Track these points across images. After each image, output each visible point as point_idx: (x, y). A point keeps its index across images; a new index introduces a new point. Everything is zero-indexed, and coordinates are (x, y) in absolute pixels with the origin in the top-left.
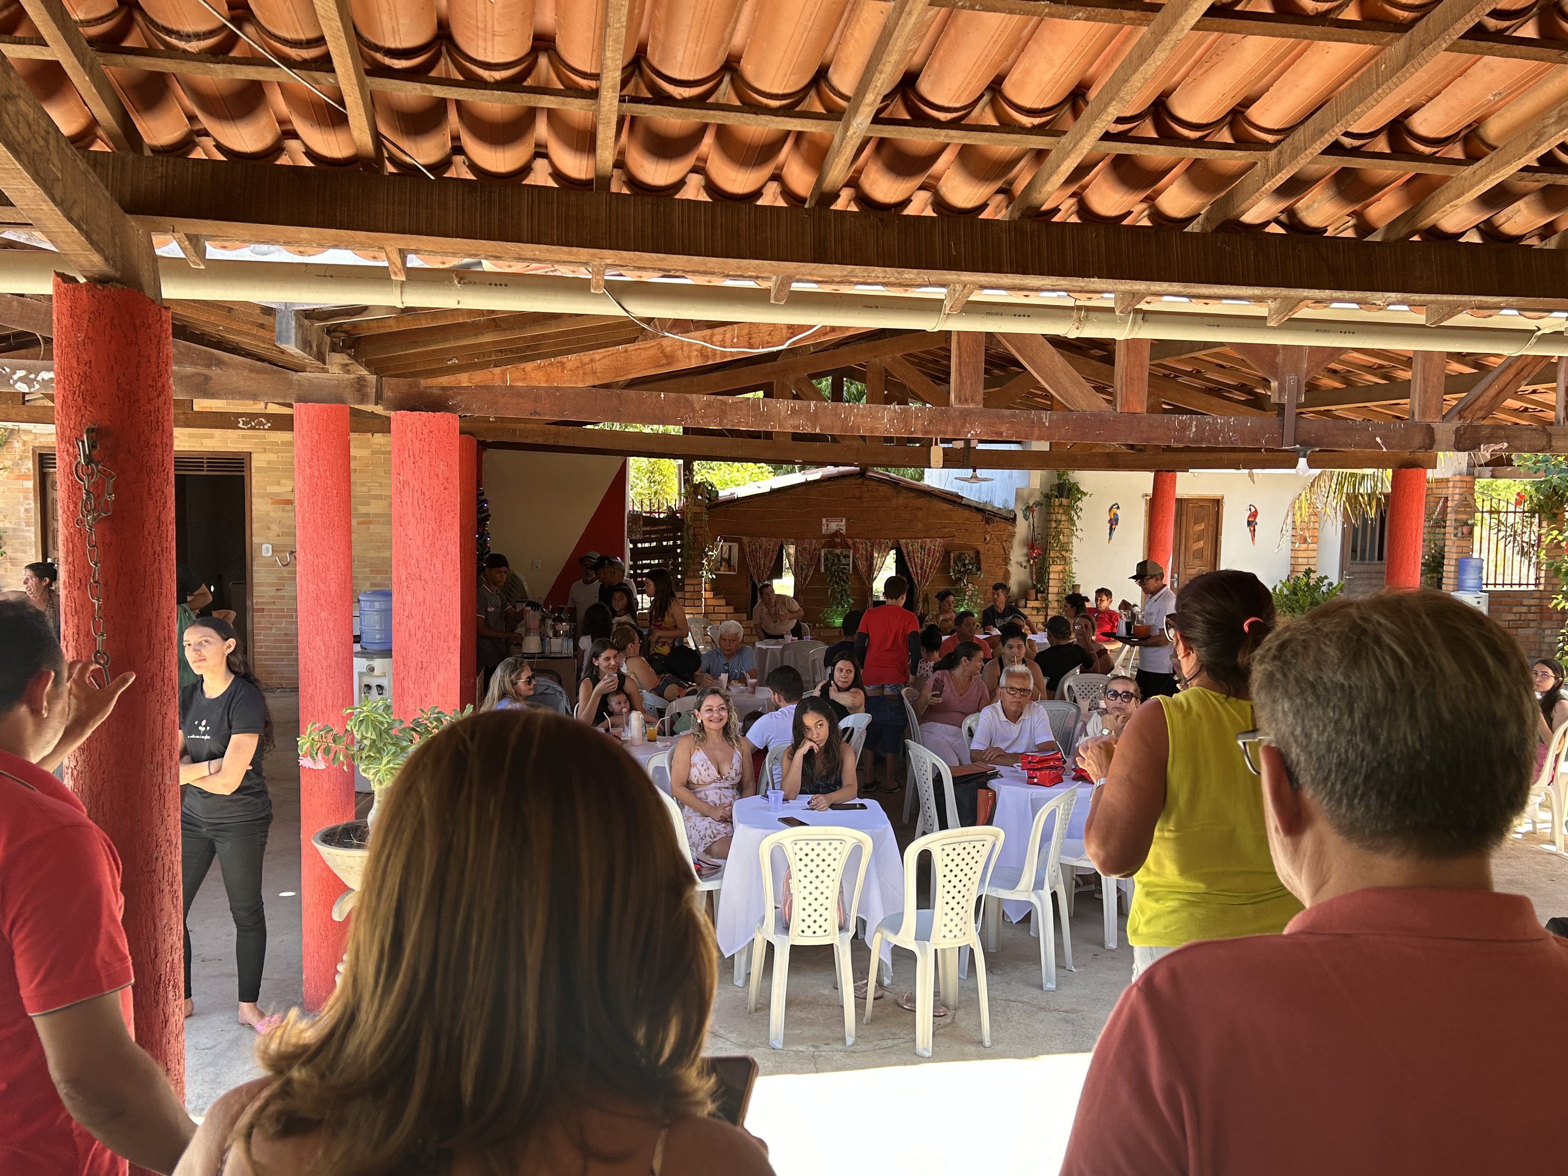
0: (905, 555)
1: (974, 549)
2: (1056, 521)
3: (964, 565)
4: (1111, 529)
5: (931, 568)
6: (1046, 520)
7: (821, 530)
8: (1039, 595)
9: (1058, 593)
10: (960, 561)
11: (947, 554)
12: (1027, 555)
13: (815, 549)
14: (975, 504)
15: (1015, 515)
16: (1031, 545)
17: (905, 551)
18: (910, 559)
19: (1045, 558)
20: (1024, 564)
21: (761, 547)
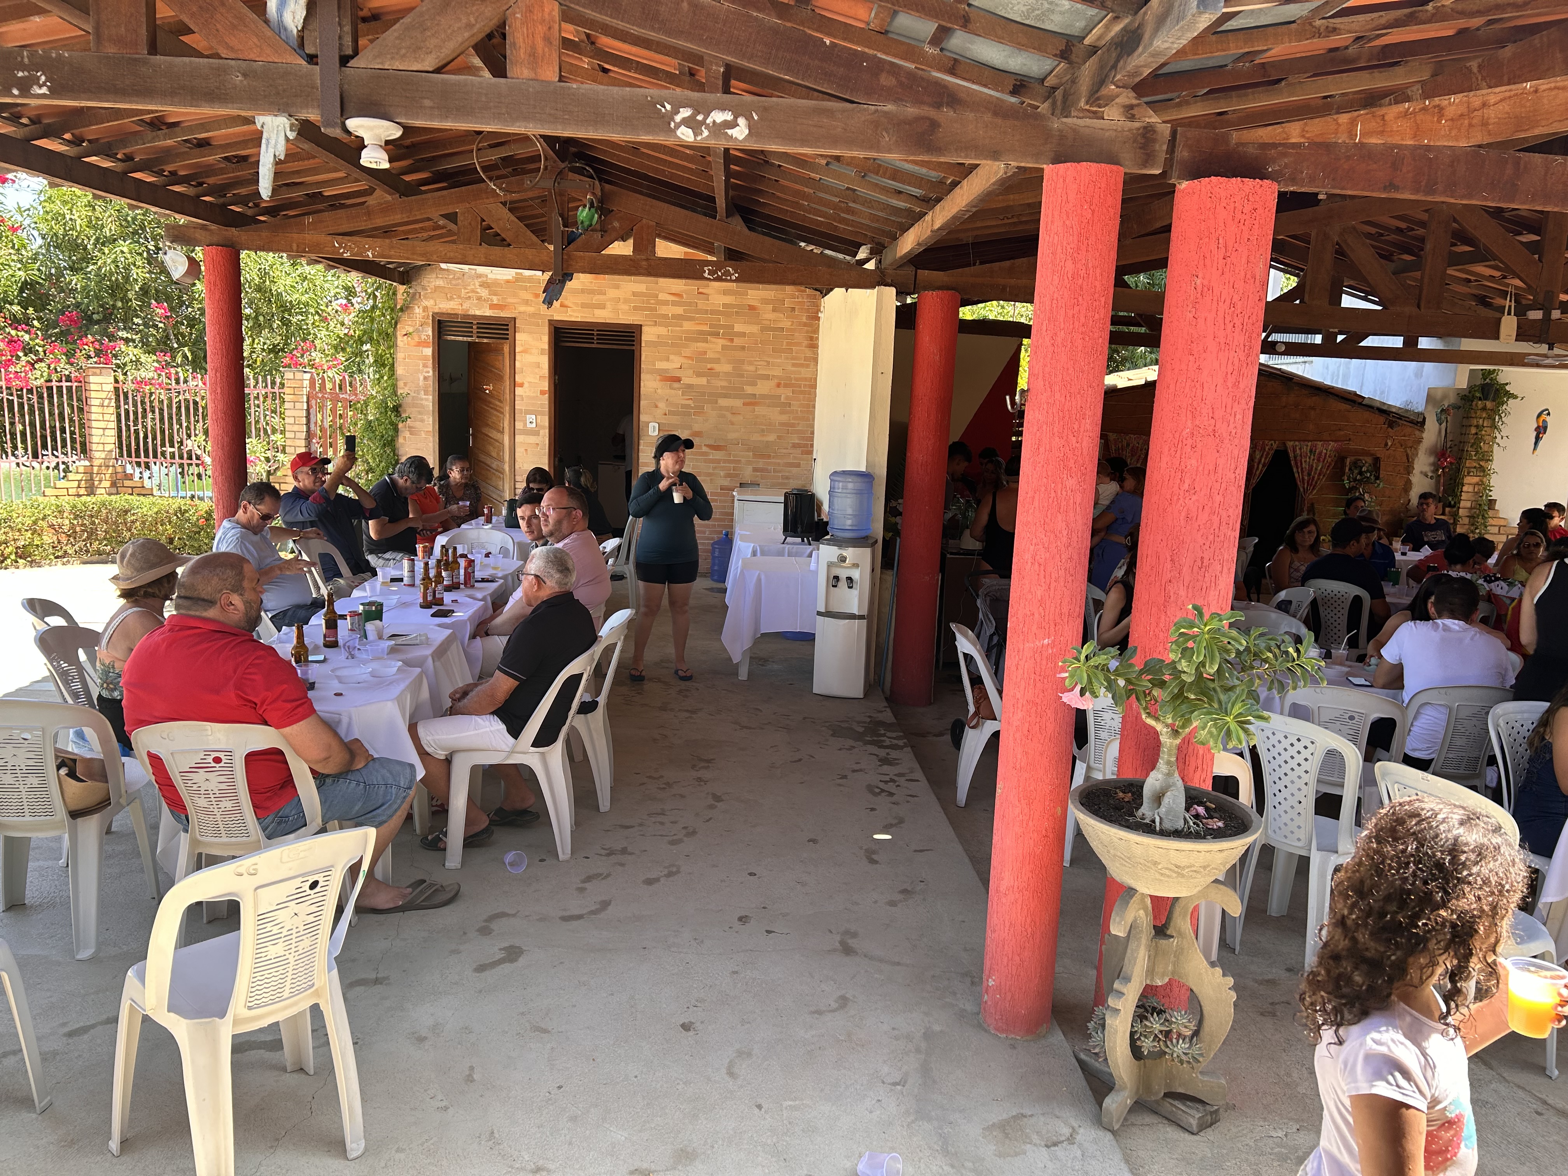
0: (1292, 458)
1: (1372, 455)
2: (1477, 426)
3: (1361, 473)
4: (1538, 439)
5: (1320, 474)
6: (1464, 425)
8: (1447, 509)
9: (1471, 508)
10: (1356, 467)
11: (1340, 460)
12: (1433, 464)
14: (1378, 405)
15: (1424, 419)
16: (1440, 454)
17: (1291, 455)
18: (1296, 464)
19: (1458, 470)
20: (1430, 474)
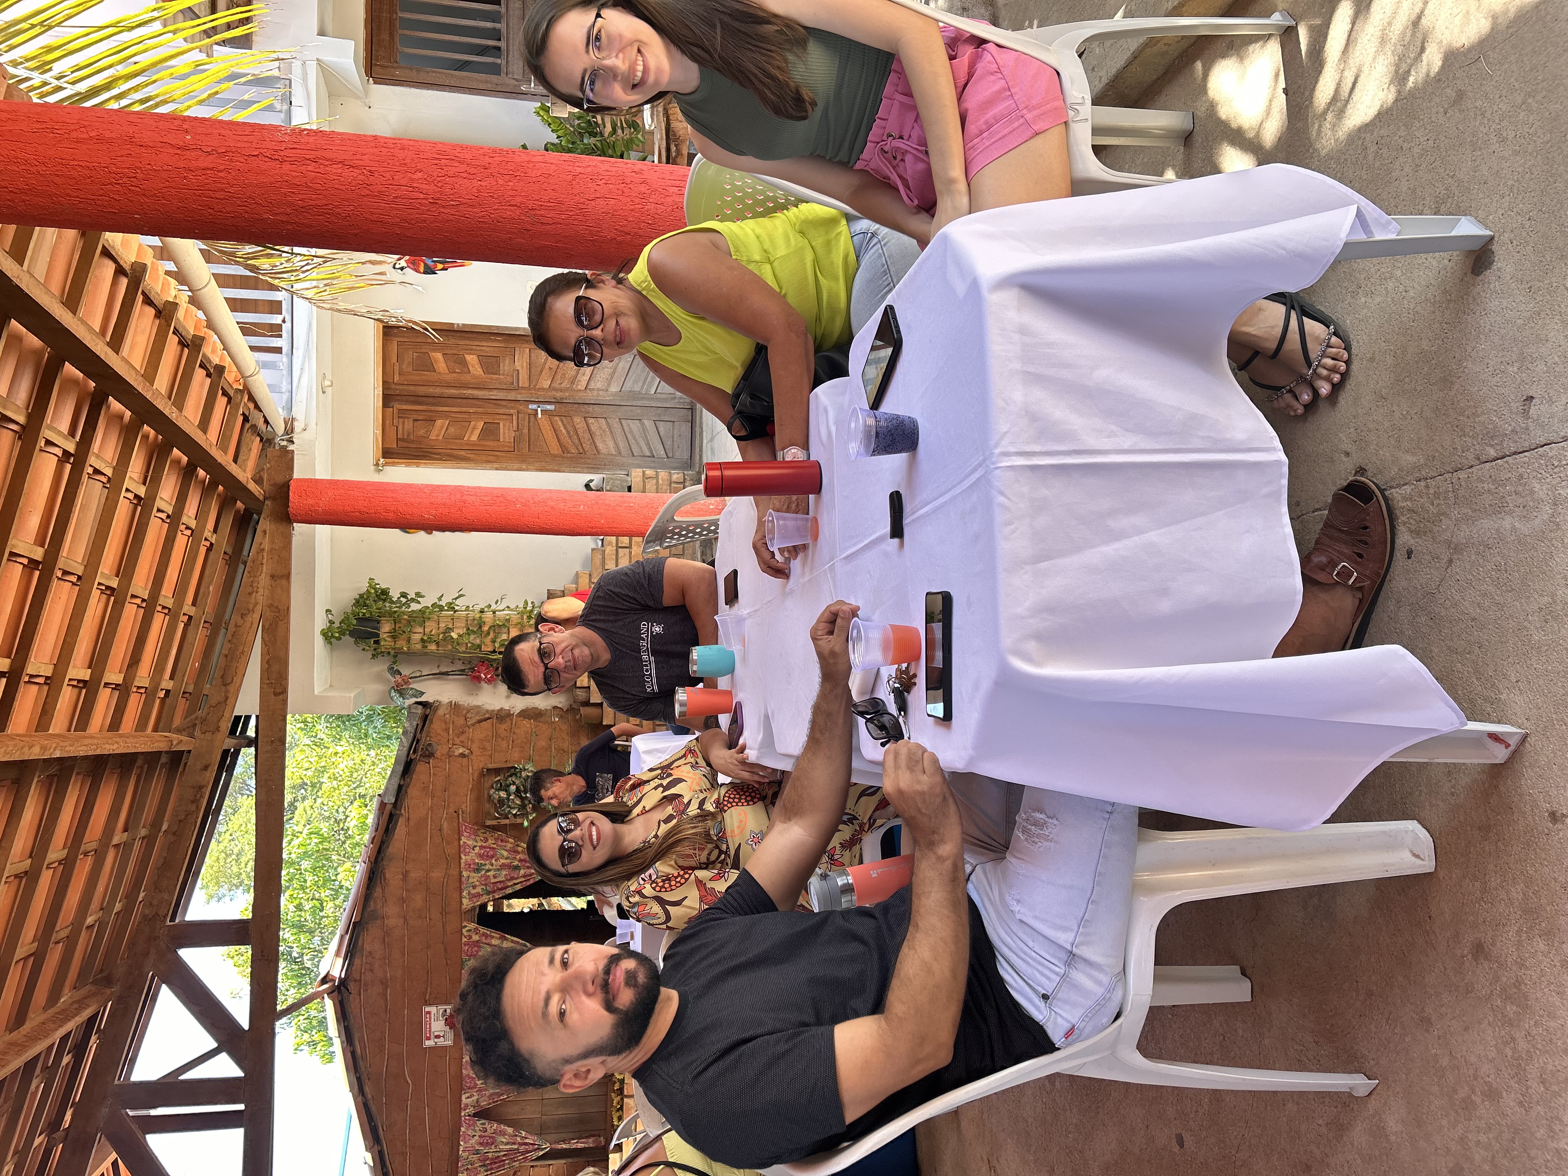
1: (479, 780)
6: (425, 657)
7: (445, 1048)
10: (502, 806)
11: (490, 828)
15: (415, 707)
16: (472, 679)
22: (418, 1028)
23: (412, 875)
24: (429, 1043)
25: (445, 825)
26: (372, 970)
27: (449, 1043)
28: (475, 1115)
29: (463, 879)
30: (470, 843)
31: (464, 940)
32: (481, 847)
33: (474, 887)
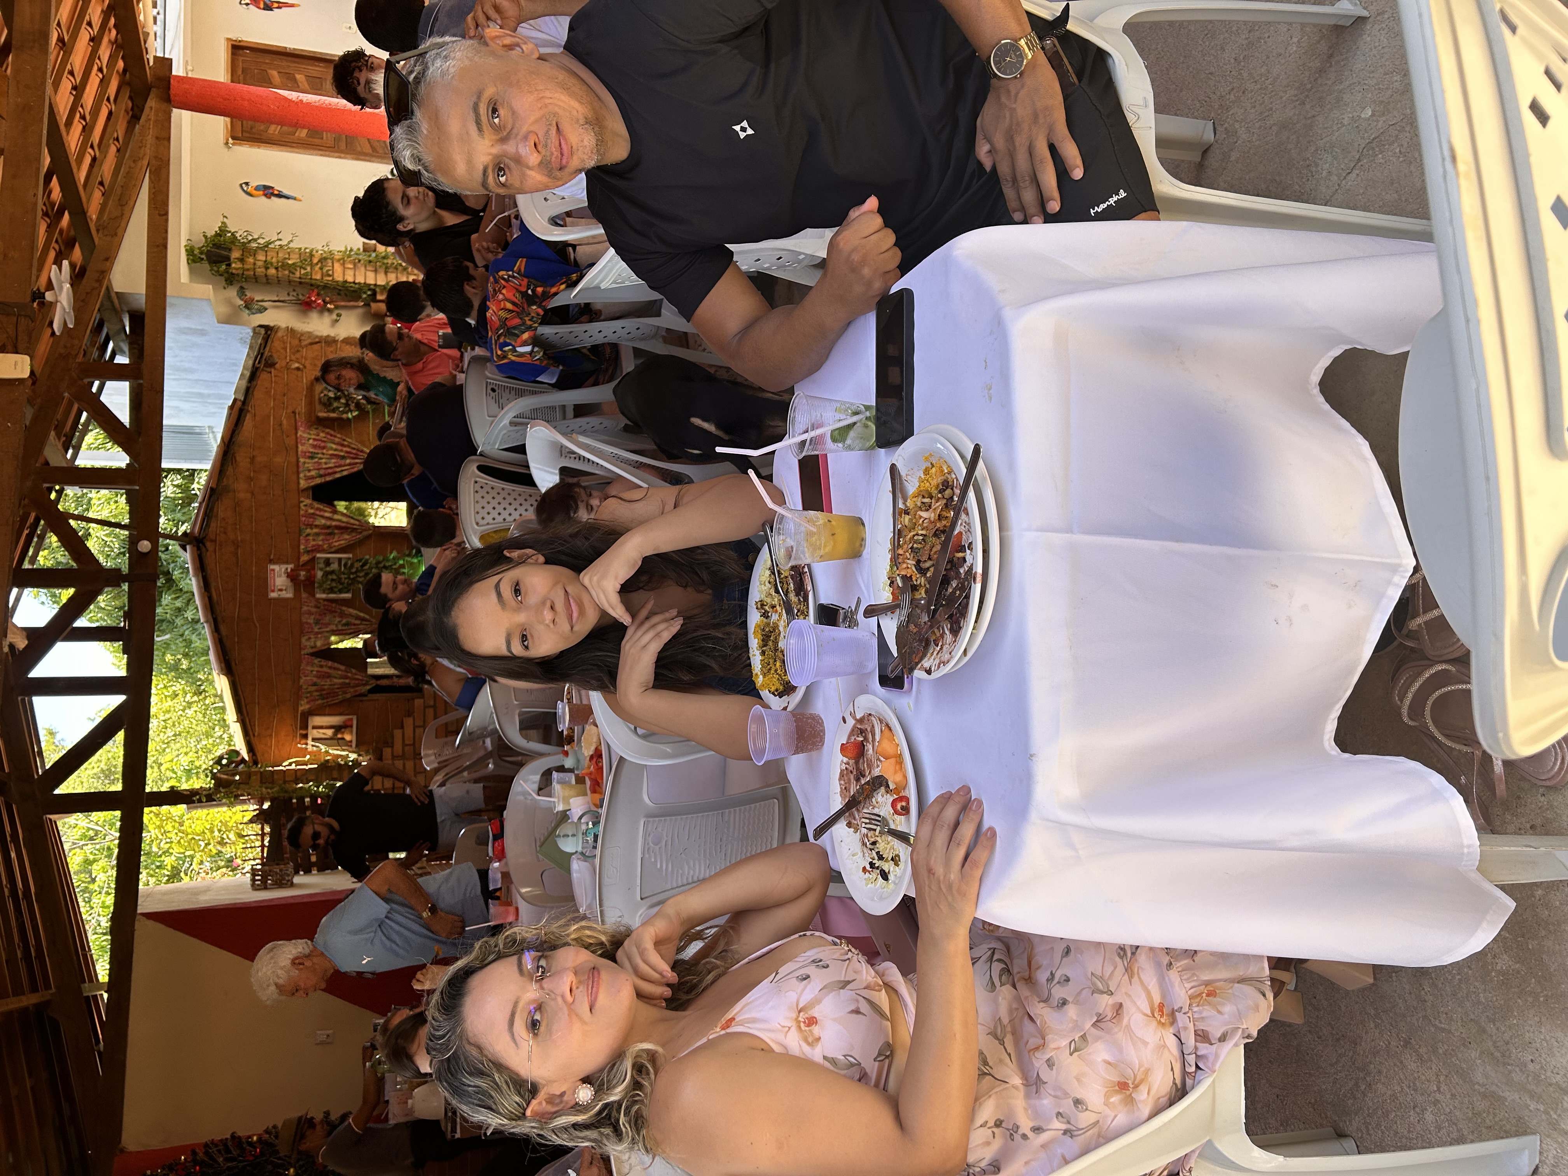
2: (267, 268)
5: (343, 445)
6: (267, 282)
7: (287, 599)
9: (376, 271)
10: (330, 404)
11: (321, 422)
12: (320, 313)
13: (316, 607)
14: (244, 383)
15: (261, 326)
16: (306, 306)
19: (326, 287)
20: (334, 317)
21: (315, 684)
22: (264, 583)
23: (258, 459)
24: (273, 595)
25: (285, 422)
26: (225, 533)
27: (289, 595)
28: (312, 654)
29: (300, 464)
30: (305, 435)
31: (302, 512)
32: (314, 440)
33: (309, 471)
